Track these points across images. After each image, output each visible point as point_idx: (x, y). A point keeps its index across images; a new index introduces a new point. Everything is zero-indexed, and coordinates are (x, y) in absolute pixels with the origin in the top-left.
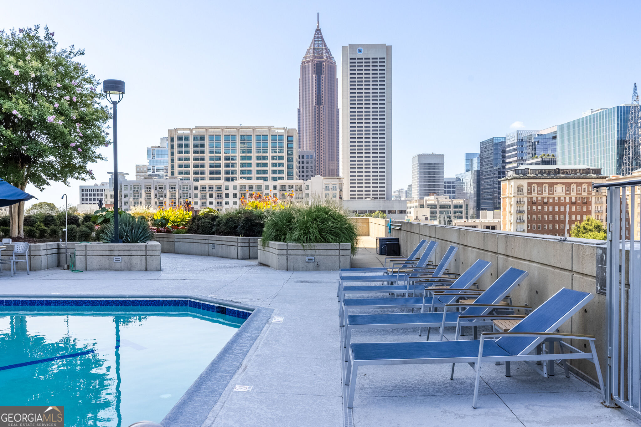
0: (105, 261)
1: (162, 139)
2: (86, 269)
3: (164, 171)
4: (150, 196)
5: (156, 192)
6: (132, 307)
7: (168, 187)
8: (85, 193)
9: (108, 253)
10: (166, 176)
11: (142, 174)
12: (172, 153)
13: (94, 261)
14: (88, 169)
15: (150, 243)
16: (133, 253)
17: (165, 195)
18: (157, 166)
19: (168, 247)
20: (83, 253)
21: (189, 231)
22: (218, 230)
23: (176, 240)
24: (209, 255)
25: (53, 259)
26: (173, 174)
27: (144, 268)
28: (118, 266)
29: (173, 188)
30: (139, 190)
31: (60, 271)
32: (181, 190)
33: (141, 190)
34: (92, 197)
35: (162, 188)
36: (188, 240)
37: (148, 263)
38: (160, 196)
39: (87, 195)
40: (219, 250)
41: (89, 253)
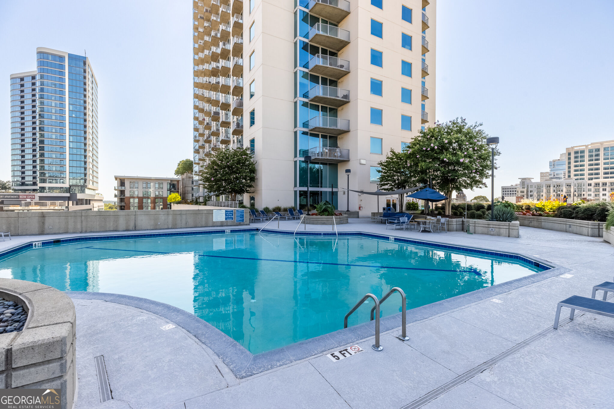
0: (485, 230)
1: (561, 155)
2: (475, 233)
3: (563, 174)
4: (550, 191)
5: (555, 188)
6: (485, 254)
7: (564, 185)
8: (505, 190)
9: (487, 226)
10: (565, 177)
11: (545, 177)
12: (569, 163)
13: (479, 229)
14: (484, 182)
15: (513, 222)
16: (501, 227)
17: (562, 190)
18: (556, 172)
19: (537, 224)
20: (474, 225)
21: (556, 216)
22: (577, 216)
23: (543, 220)
24: (566, 232)
25: (460, 227)
26: (569, 176)
27: (508, 235)
28: (492, 233)
29: (569, 186)
30: (541, 188)
31: (462, 233)
32: (575, 186)
33: (542, 187)
34: (512, 193)
35: (560, 186)
36: (551, 221)
37: (510, 233)
38: (557, 191)
39: (506, 191)
40: (574, 228)
41: (477, 225)
